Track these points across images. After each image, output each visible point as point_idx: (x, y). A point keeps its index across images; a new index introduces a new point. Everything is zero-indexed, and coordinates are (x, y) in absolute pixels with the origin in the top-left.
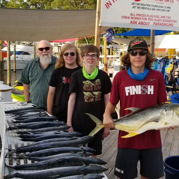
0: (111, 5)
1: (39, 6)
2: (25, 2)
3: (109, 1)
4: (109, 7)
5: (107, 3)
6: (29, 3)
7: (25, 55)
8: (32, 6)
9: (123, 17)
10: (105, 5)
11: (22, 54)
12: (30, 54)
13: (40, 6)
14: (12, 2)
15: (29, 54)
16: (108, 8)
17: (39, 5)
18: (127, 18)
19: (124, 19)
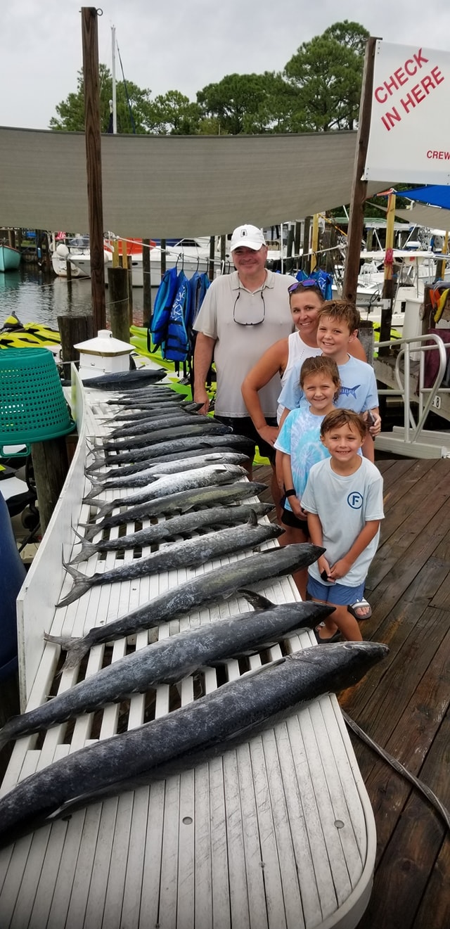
0: (398, 118)
1: (229, 113)
2: (192, 104)
3: (394, 109)
4: (393, 125)
5: (388, 115)
6: (204, 105)
7: (185, 248)
8: (210, 114)
9: (430, 154)
10: (383, 119)
11: (179, 245)
12: (199, 244)
13: (231, 112)
14: (159, 104)
15: (198, 246)
16: (389, 129)
17: (229, 109)
18: (443, 157)
19: (435, 160)
